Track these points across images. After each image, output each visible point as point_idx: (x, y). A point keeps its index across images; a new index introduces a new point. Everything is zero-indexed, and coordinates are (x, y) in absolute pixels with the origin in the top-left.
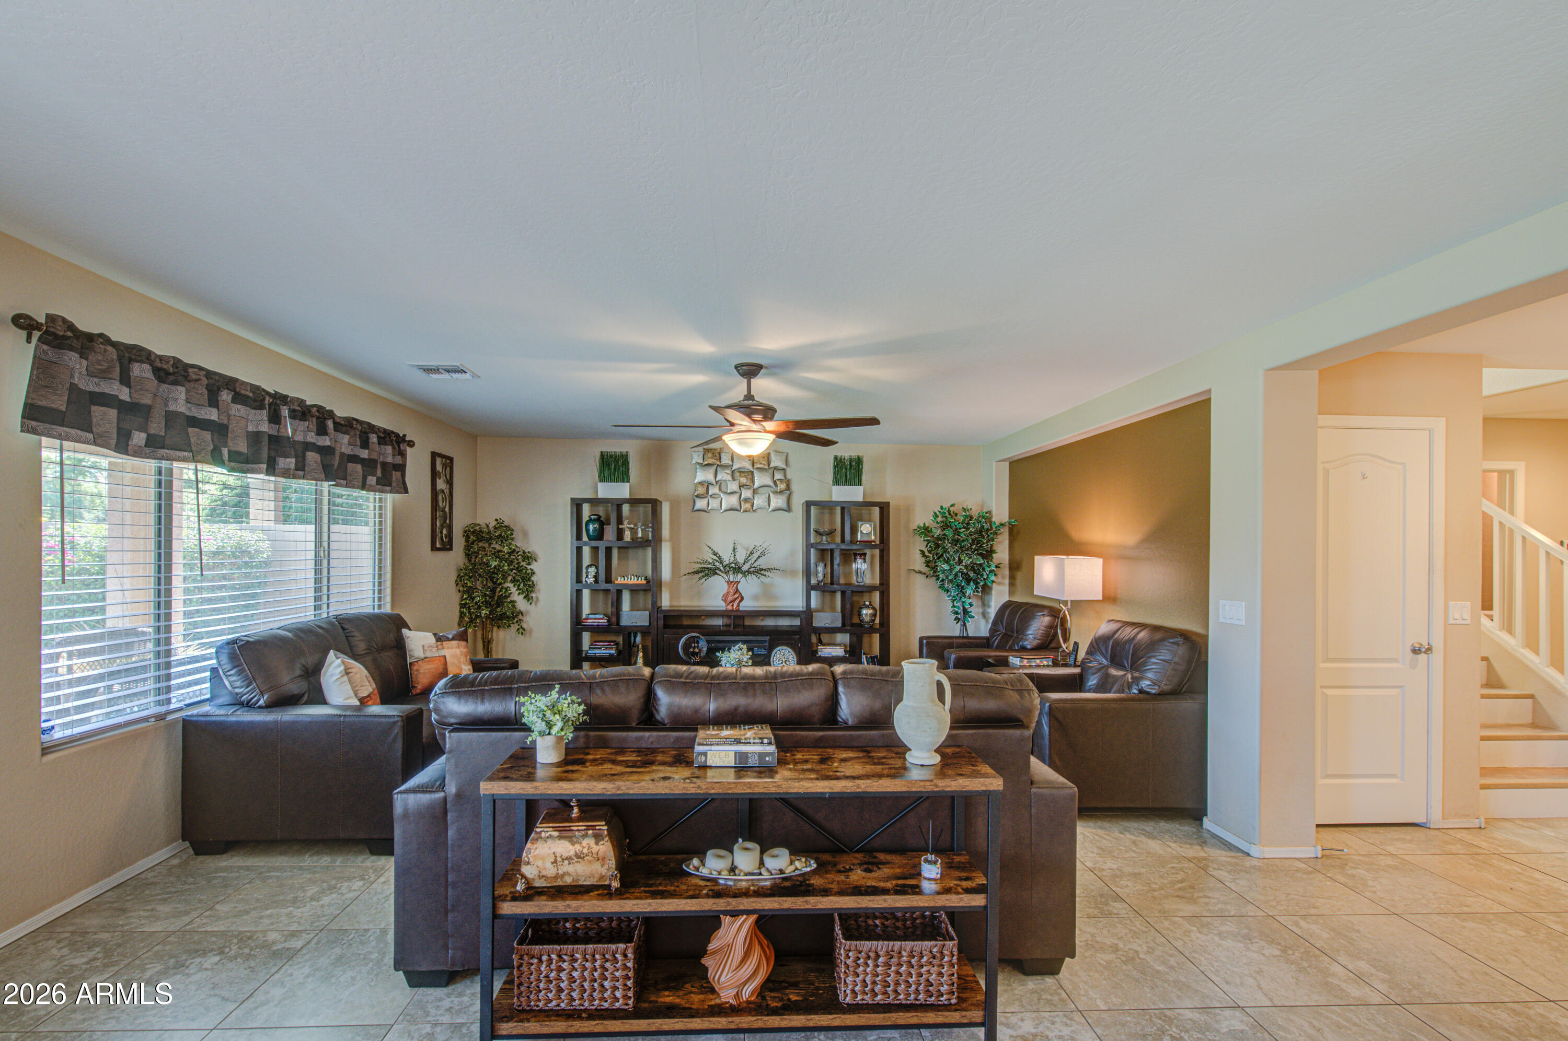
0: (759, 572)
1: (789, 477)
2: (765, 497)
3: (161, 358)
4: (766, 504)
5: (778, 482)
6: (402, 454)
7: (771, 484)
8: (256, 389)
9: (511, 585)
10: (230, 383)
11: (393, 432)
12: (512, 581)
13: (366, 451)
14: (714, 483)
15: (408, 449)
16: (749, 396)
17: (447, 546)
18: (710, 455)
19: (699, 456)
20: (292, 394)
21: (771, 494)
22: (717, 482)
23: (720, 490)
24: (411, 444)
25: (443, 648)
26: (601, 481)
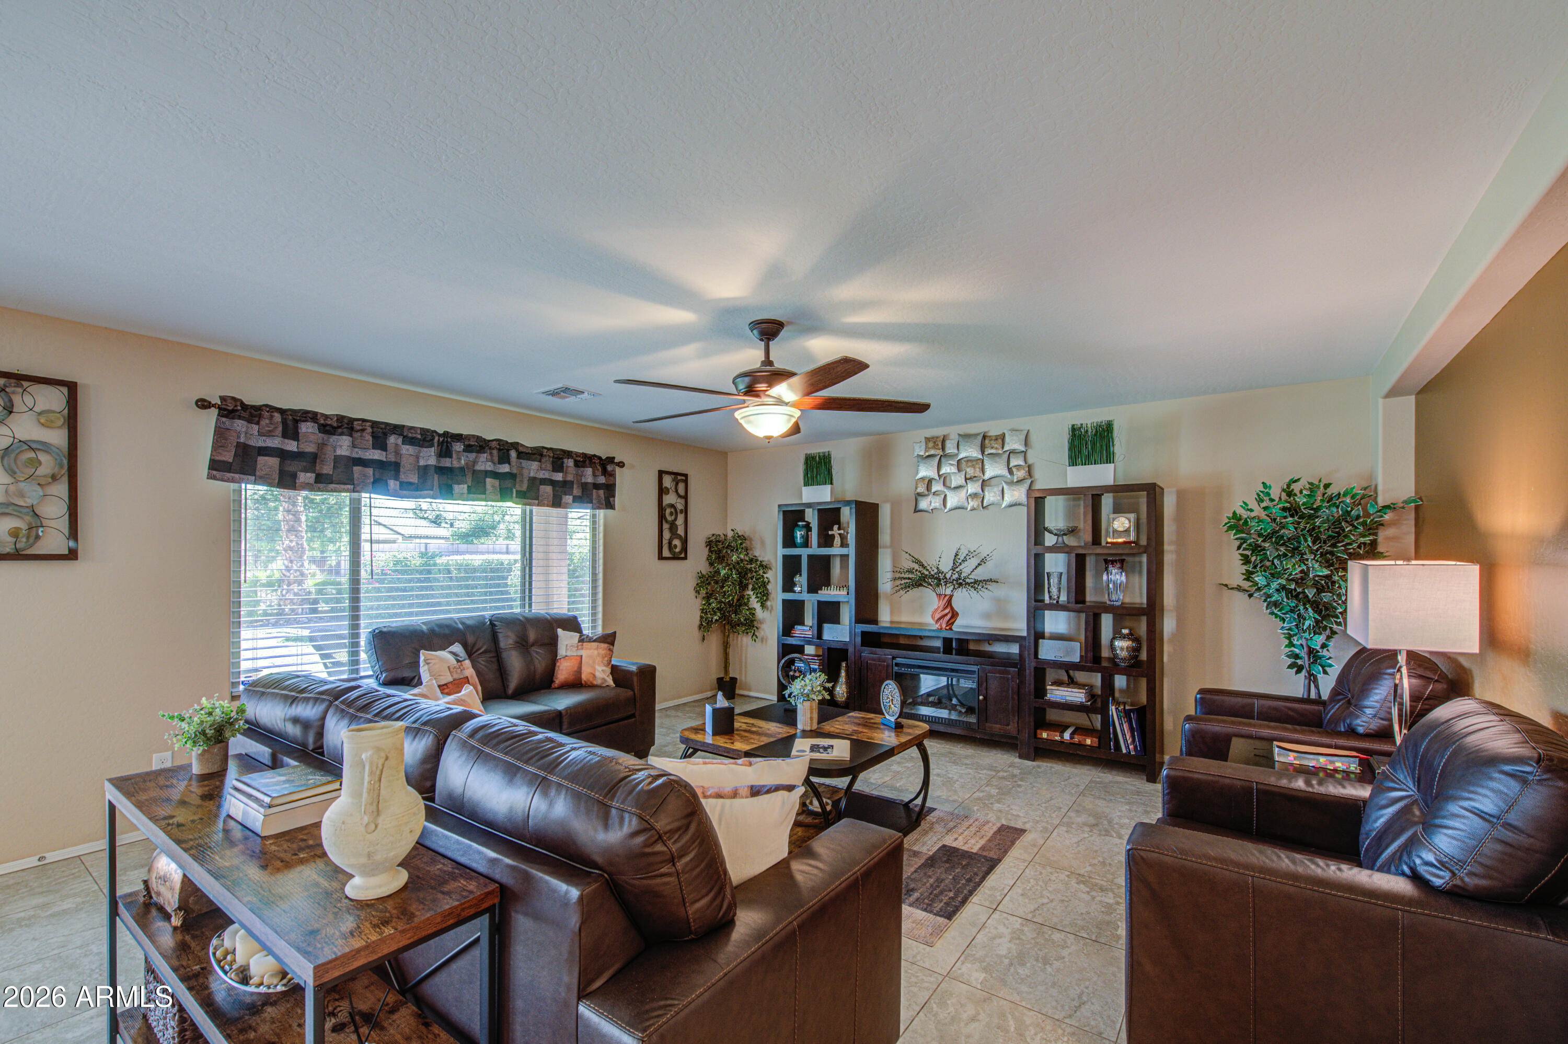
0: (976, 584)
1: (1030, 461)
2: (997, 490)
3: (326, 417)
4: (1000, 498)
5: (1014, 470)
6: (612, 475)
7: (1005, 472)
8: (424, 431)
9: (751, 593)
10: (397, 429)
11: (595, 456)
12: (753, 590)
13: (561, 475)
14: (937, 477)
15: (618, 469)
16: (768, 362)
17: (681, 555)
18: (931, 444)
19: (920, 447)
20: (465, 432)
21: (1005, 487)
22: (940, 476)
23: (944, 485)
24: (621, 465)
25: (582, 649)
26: (806, 484)
